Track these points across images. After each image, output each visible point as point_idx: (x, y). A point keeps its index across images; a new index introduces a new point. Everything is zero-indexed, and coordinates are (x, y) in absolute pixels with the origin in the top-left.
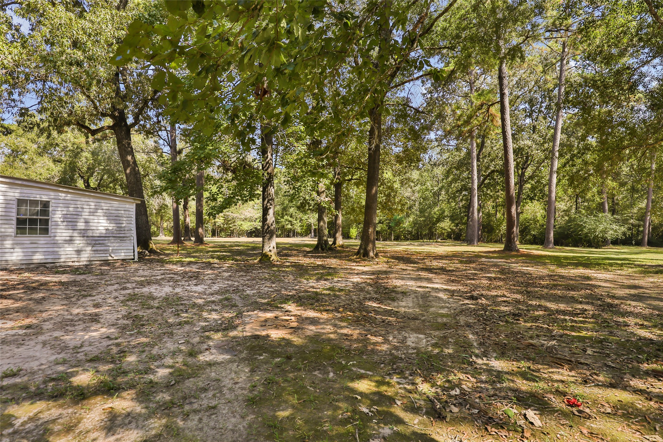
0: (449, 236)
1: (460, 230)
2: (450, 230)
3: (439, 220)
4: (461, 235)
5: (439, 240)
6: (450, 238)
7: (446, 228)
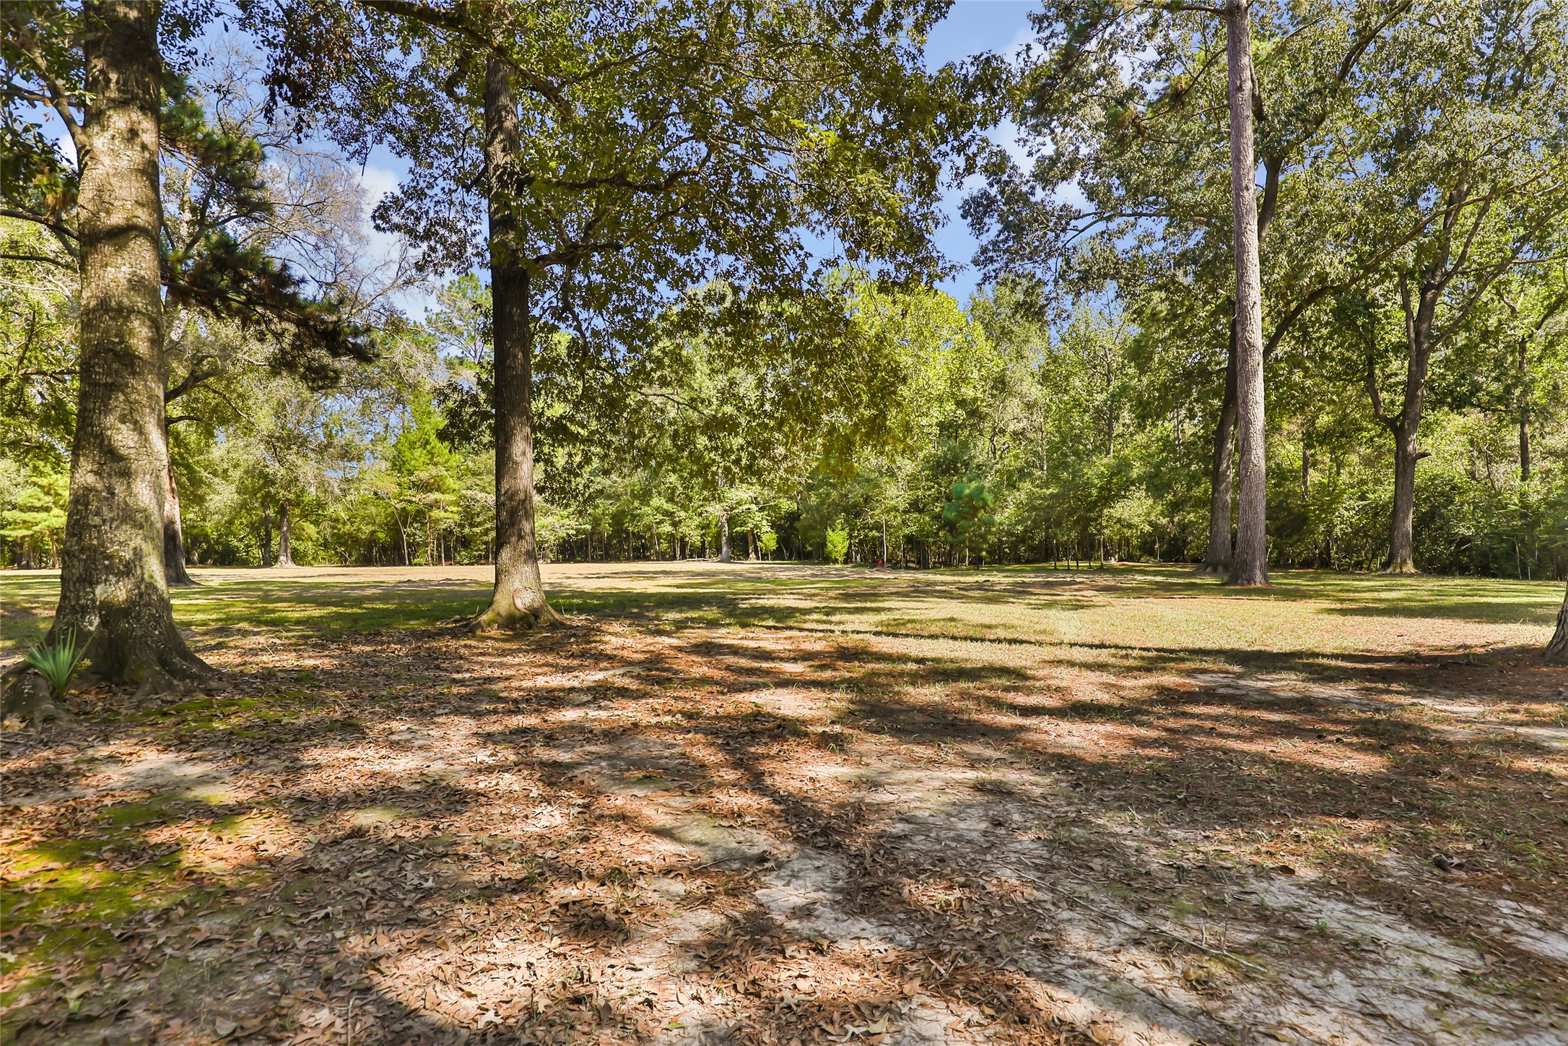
0: (1147, 548)
1: (1184, 527)
2: (1147, 528)
3: (1109, 494)
4: (1185, 543)
5: (1113, 562)
6: (1151, 553)
7: (1136, 520)
